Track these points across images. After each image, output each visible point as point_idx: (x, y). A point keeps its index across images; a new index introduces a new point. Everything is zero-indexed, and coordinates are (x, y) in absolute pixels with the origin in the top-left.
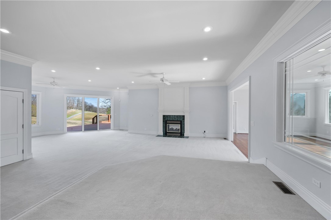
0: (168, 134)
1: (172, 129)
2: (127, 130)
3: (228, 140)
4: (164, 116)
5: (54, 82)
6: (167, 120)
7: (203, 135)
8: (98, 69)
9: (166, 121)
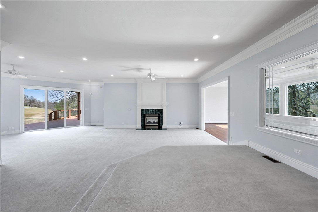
0: (146, 127)
1: (150, 122)
2: (102, 126)
3: (201, 129)
4: (142, 110)
5: (13, 70)
6: (145, 113)
7: (179, 126)
8: (85, 59)
9: (145, 115)
